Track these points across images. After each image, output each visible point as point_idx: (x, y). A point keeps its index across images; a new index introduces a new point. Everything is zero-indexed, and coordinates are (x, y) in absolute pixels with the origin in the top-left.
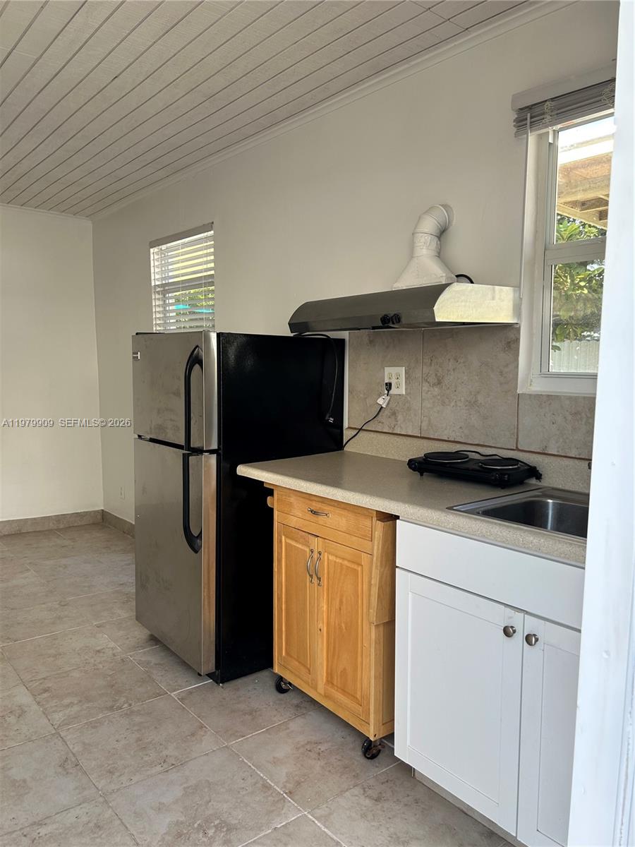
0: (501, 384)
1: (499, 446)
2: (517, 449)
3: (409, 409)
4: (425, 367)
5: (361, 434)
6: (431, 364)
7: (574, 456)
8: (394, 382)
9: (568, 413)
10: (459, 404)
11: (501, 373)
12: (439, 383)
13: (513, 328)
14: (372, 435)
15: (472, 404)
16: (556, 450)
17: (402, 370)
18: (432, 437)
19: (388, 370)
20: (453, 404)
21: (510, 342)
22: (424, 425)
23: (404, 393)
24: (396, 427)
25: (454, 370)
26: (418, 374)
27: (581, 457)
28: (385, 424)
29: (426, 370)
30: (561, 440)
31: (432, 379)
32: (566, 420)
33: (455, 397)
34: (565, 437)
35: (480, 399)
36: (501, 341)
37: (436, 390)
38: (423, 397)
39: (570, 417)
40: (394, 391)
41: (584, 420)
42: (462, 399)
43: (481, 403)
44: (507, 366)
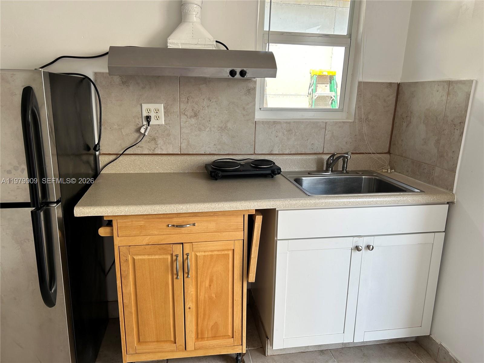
0: (244, 115)
1: (243, 153)
2: (255, 154)
3: (168, 135)
4: (182, 105)
5: (121, 158)
6: (188, 102)
7: (287, 153)
8: (153, 115)
9: (285, 131)
10: (213, 129)
11: (244, 108)
12: (196, 115)
13: (252, 81)
14: (133, 157)
15: (223, 129)
16: (278, 151)
17: (161, 107)
18: (191, 153)
19: (145, 106)
20: (208, 129)
21: (249, 90)
22: (184, 145)
23: (164, 123)
24: (157, 149)
25: (208, 106)
26: (176, 109)
27: (291, 153)
28: (145, 147)
29: (183, 106)
30: (281, 146)
31: (189, 113)
32: (284, 134)
33: (209, 125)
34: (283, 144)
35: (229, 125)
36: (243, 89)
37: (193, 121)
38: (182, 126)
39: (286, 133)
40: (153, 122)
41: (294, 134)
42: (216, 126)
43: (230, 128)
44: (248, 104)
